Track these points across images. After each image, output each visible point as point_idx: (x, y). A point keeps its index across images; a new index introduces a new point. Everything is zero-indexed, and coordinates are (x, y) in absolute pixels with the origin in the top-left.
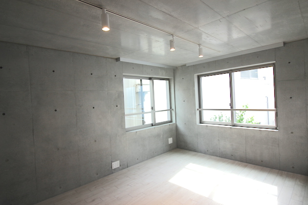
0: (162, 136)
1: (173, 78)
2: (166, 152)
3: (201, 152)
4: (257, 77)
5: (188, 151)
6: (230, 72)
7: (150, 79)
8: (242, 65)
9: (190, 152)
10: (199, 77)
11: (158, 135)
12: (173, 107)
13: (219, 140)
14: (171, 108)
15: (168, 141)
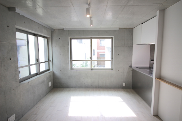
0: (45, 82)
1: (51, 37)
2: (48, 93)
3: (72, 88)
4: (82, 43)
5: (63, 89)
6: (91, 39)
7: (35, 35)
8: (99, 36)
9: (65, 89)
10: (71, 39)
11: (43, 82)
12: (51, 59)
13: (84, 79)
14: (49, 60)
15: (49, 84)
